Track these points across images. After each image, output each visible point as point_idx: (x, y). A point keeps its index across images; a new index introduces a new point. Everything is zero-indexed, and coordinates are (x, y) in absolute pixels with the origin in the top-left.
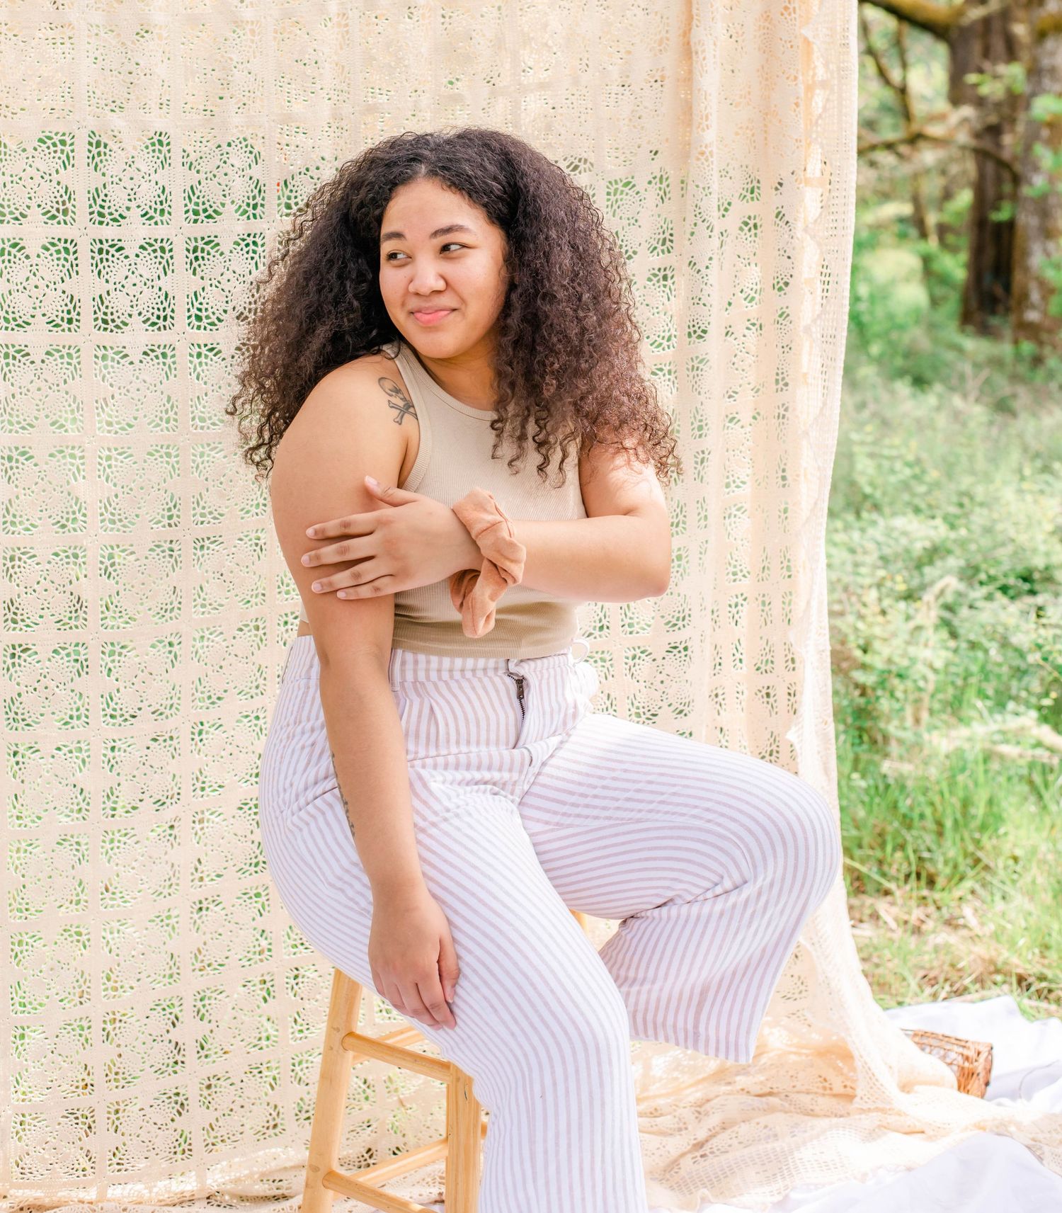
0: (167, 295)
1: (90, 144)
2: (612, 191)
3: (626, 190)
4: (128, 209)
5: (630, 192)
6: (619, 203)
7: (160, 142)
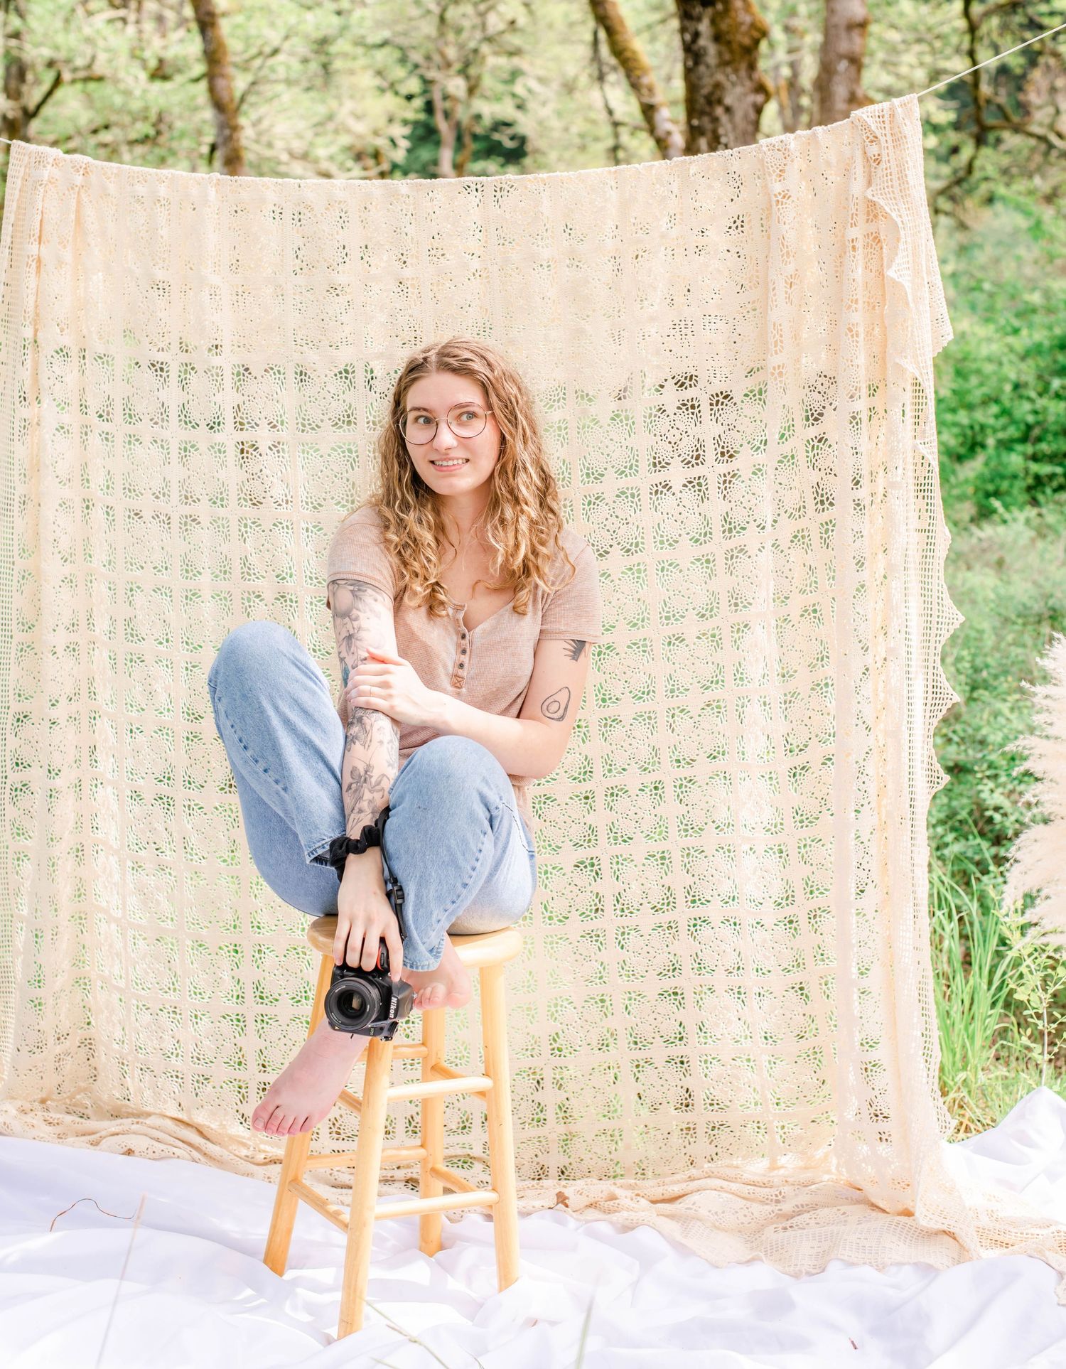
0: (354, 484)
1: (296, 373)
2: (714, 402)
3: (726, 401)
4: (322, 421)
5: (729, 403)
6: (721, 412)
7: (346, 373)
